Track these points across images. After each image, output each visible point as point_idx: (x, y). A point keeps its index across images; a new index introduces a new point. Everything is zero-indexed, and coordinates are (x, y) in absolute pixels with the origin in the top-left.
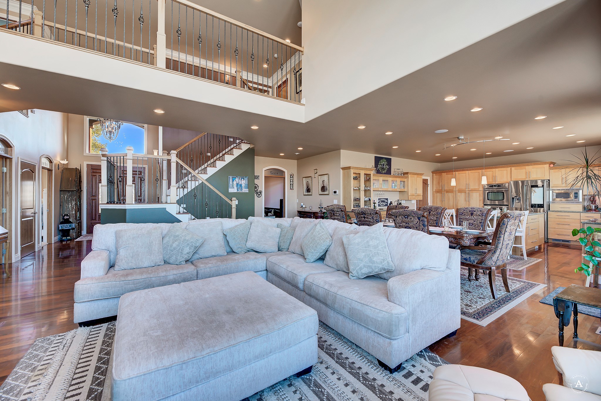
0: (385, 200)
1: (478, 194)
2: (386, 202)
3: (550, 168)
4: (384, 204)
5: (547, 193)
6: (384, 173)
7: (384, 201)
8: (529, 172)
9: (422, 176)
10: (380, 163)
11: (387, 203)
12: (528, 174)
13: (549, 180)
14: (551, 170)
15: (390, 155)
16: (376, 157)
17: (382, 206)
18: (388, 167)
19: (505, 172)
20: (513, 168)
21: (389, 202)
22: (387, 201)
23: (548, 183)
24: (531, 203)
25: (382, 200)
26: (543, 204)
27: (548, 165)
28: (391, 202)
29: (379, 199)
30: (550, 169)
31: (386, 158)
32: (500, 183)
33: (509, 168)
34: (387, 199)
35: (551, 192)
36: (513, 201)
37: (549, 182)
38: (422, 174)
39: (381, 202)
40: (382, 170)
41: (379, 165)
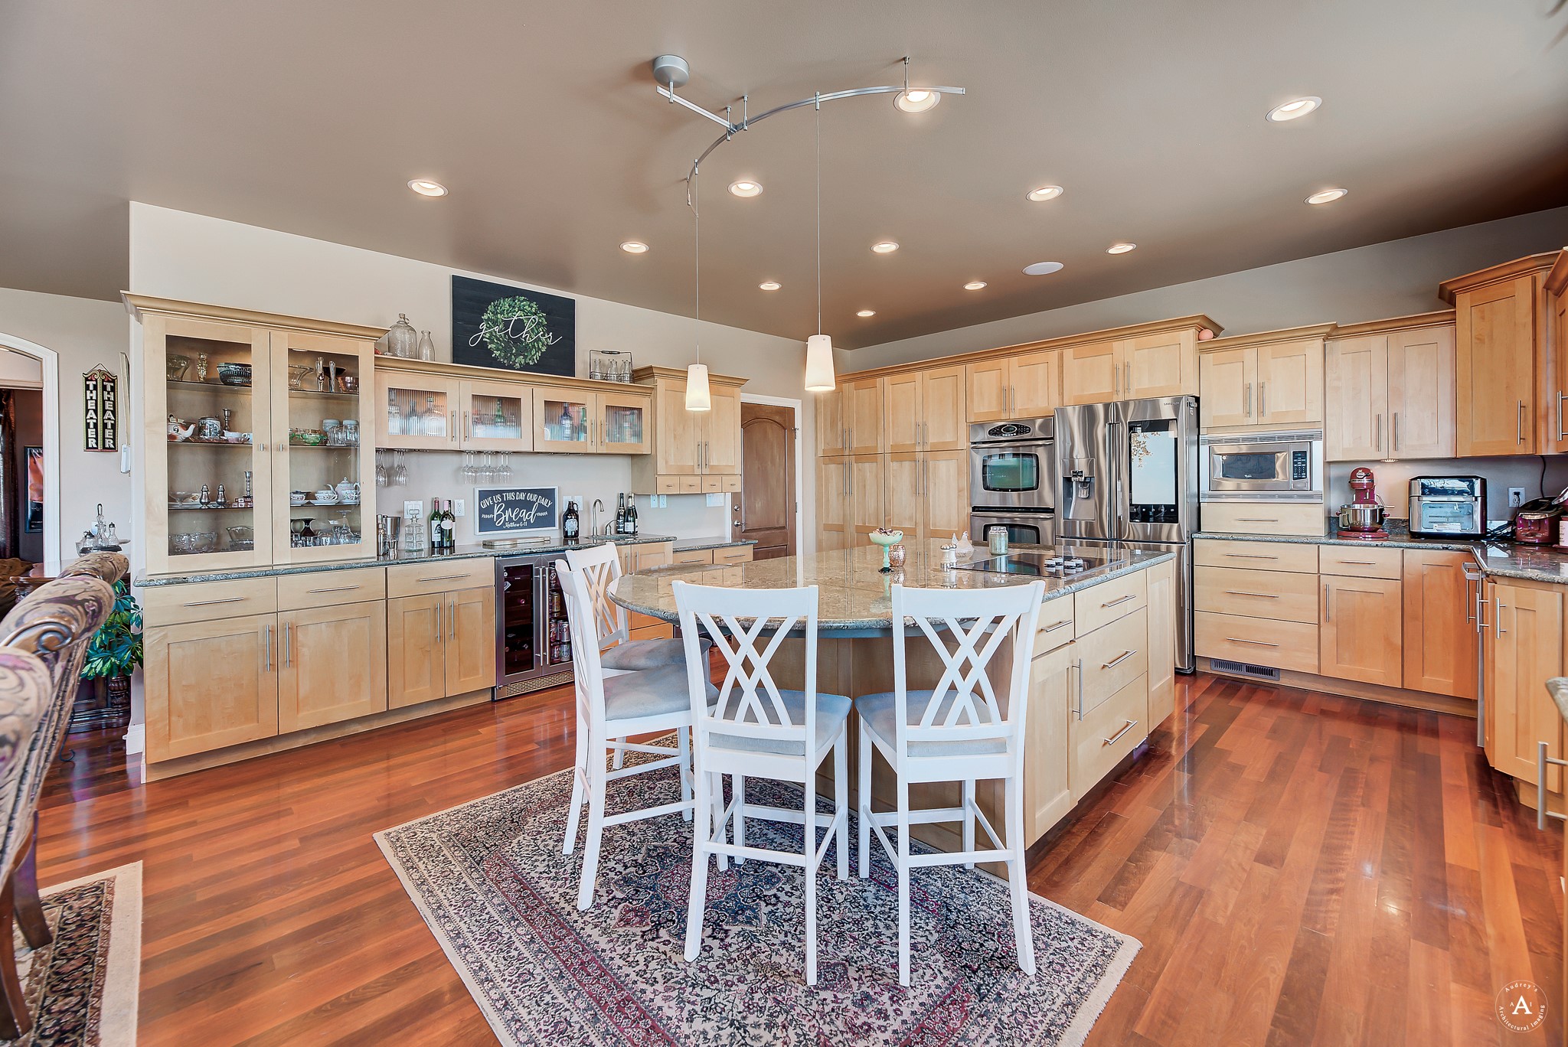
0: (531, 497)
1: (953, 464)
2: (541, 508)
3: (1203, 348)
4: (530, 516)
5: (1188, 454)
6: (526, 367)
7: (527, 505)
8: (1126, 366)
9: (737, 390)
10: (495, 313)
11: (551, 510)
12: (1121, 373)
13: (1197, 400)
14: (1205, 357)
15: (567, 283)
16: (457, 281)
17: (507, 525)
18: (548, 339)
19: (1042, 368)
20: (1069, 353)
21: (561, 508)
22: (544, 502)
23: (1193, 412)
24: (1131, 500)
25: (510, 497)
26: (1176, 507)
27: (1191, 333)
28: (571, 504)
29: (484, 495)
30: (1202, 351)
31: (531, 296)
32: (1025, 415)
33: (1055, 353)
34: (549, 494)
35: (1204, 449)
36: (1068, 493)
37: (1198, 409)
38: (738, 382)
39: (506, 508)
40: (506, 350)
41: (483, 326)
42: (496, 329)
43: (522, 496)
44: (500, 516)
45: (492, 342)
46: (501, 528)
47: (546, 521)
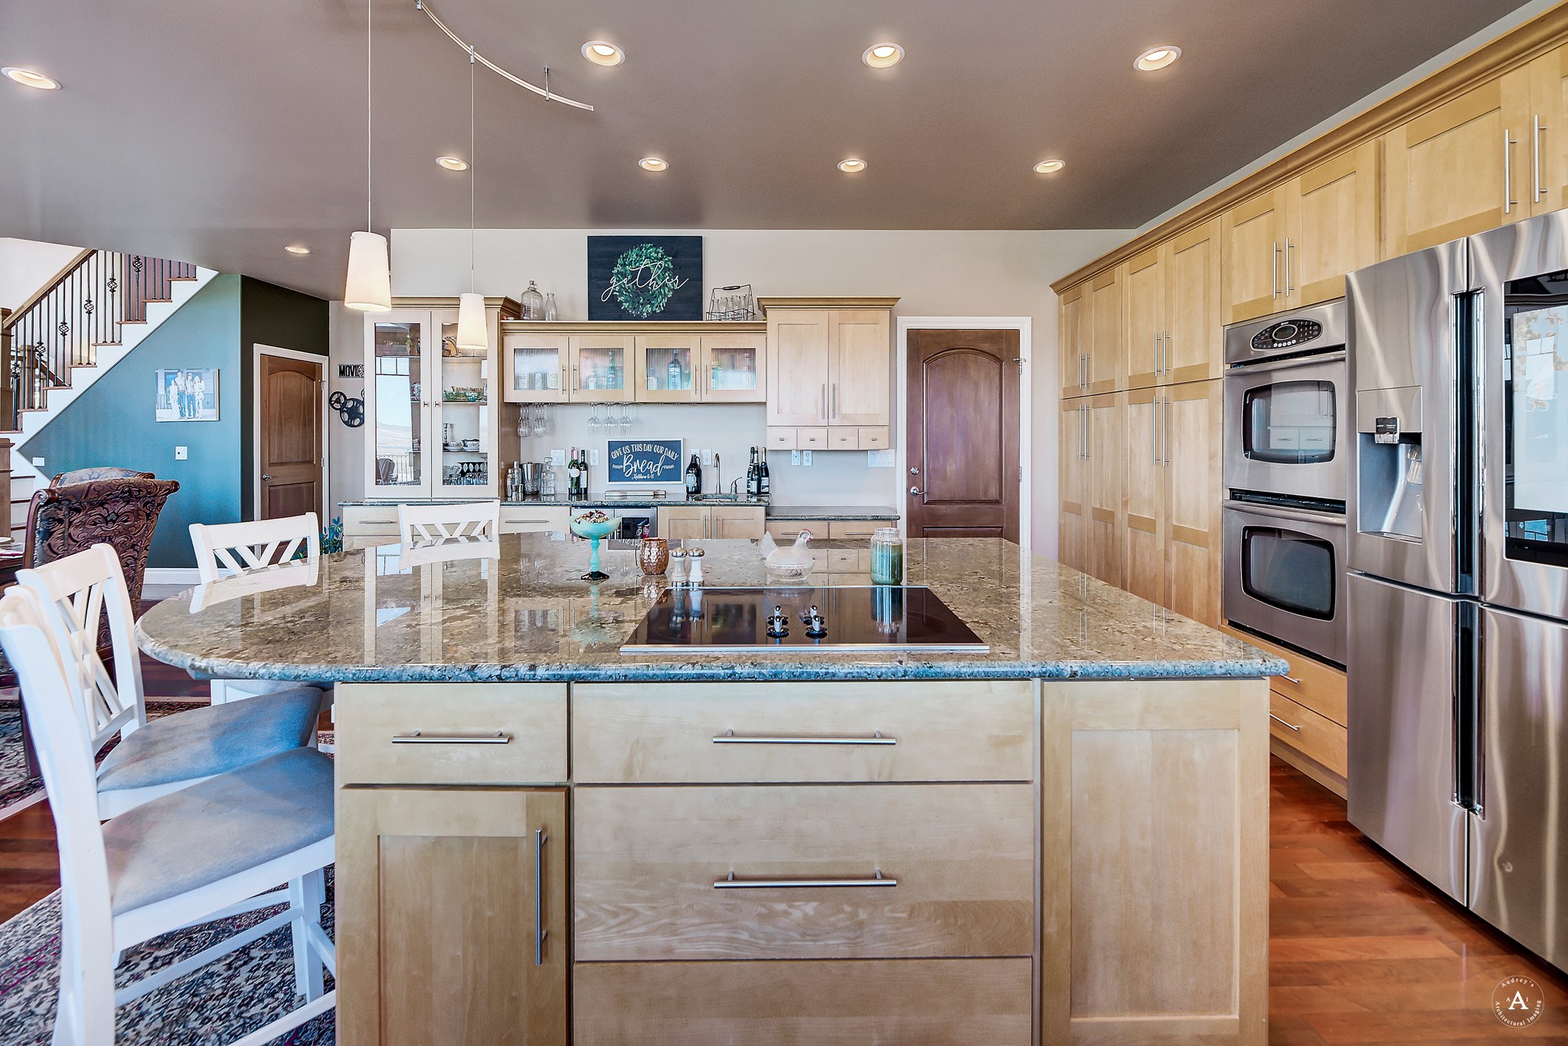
0: (659, 449)
2: (668, 461)
4: (656, 468)
6: (653, 316)
7: (654, 457)
9: (886, 313)
10: (624, 265)
11: (677, 463)
15: (696, 220)
16: (593, 242)
17: (636, 477)
18: (674, 283)
19: (1343, 188)
21: (686, 461)
22: (671, 455)
25: (638, 448)
28: (694, 457)
29: (612, 446)
31: (660, 241)
32: (1313, 300)
34: (675, 446)
38: (888, 303)
39: (634, 460)
40: (634, 301)
41: (613, 280)
42: (625, 281)
43: (649, 448)
44: (628, 467)
45: (622, 294)
46: (629, 479)
47: (673, 475)
